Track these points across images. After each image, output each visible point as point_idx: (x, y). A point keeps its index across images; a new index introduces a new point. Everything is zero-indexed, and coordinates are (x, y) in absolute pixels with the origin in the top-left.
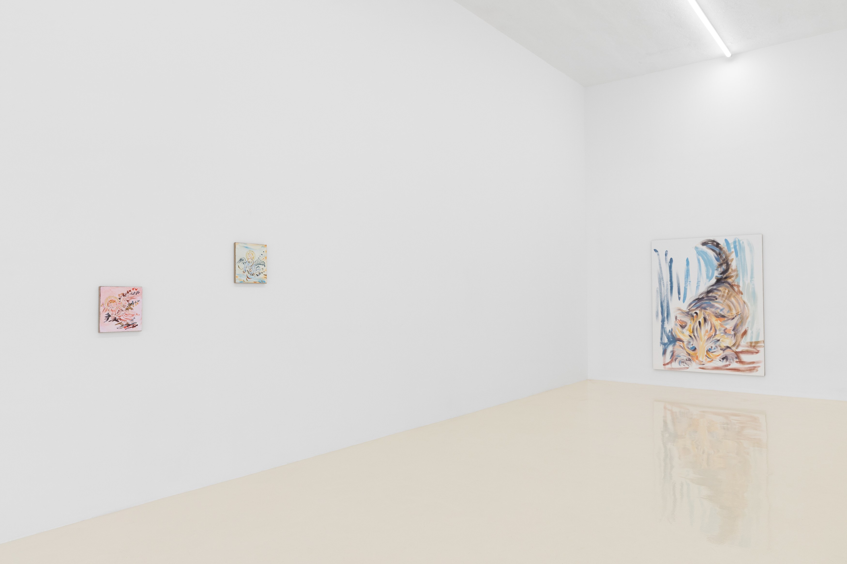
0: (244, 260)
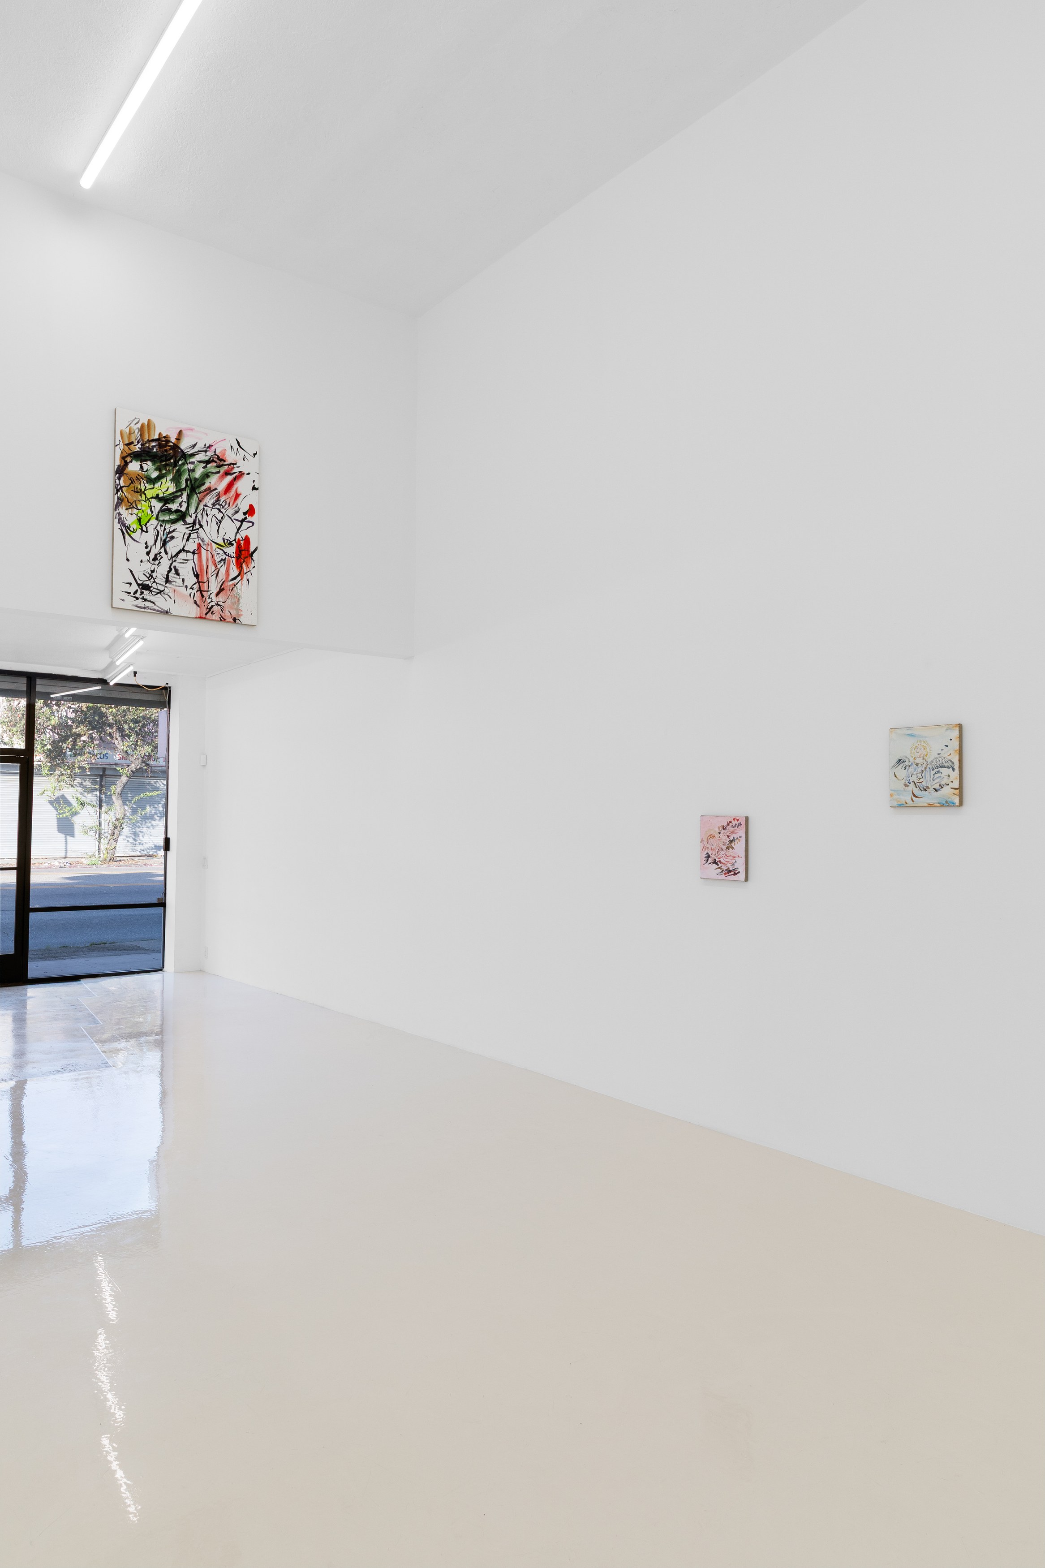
0: (907, 760)
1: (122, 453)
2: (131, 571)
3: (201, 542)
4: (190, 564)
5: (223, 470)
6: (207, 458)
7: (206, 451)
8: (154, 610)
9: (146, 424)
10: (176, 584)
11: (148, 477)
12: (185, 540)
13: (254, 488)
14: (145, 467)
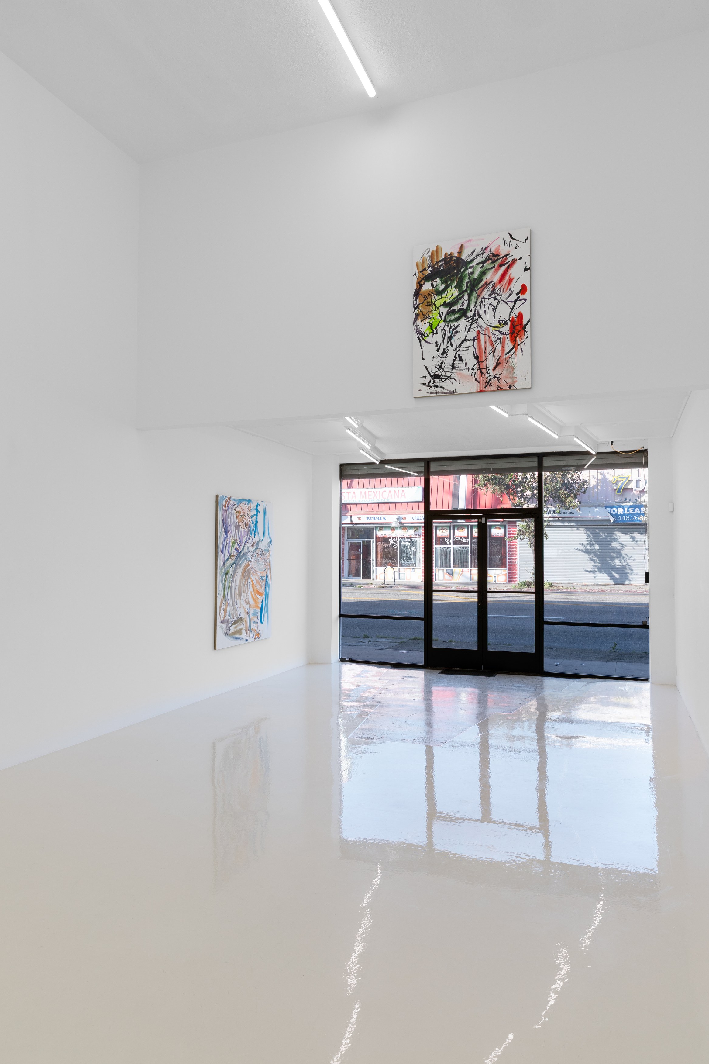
1: (418, 279)
2: (426, 367)
3: (480, 329)
4: (472, 349)
5: (497, 264)
6: (484, 259)
7: (482, 254)
8: (443, 393)
9: (435, 250)
10: (460, 368)
11: (437, 291)
12: (467, 331)
13: (526, 269)
14: (435, 284)
